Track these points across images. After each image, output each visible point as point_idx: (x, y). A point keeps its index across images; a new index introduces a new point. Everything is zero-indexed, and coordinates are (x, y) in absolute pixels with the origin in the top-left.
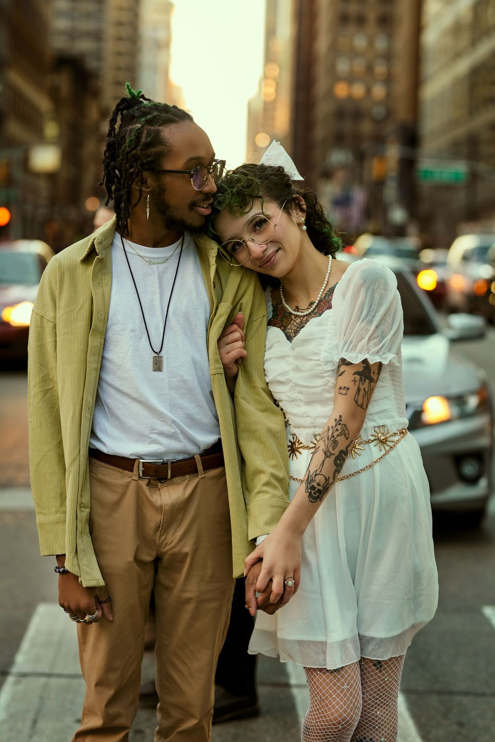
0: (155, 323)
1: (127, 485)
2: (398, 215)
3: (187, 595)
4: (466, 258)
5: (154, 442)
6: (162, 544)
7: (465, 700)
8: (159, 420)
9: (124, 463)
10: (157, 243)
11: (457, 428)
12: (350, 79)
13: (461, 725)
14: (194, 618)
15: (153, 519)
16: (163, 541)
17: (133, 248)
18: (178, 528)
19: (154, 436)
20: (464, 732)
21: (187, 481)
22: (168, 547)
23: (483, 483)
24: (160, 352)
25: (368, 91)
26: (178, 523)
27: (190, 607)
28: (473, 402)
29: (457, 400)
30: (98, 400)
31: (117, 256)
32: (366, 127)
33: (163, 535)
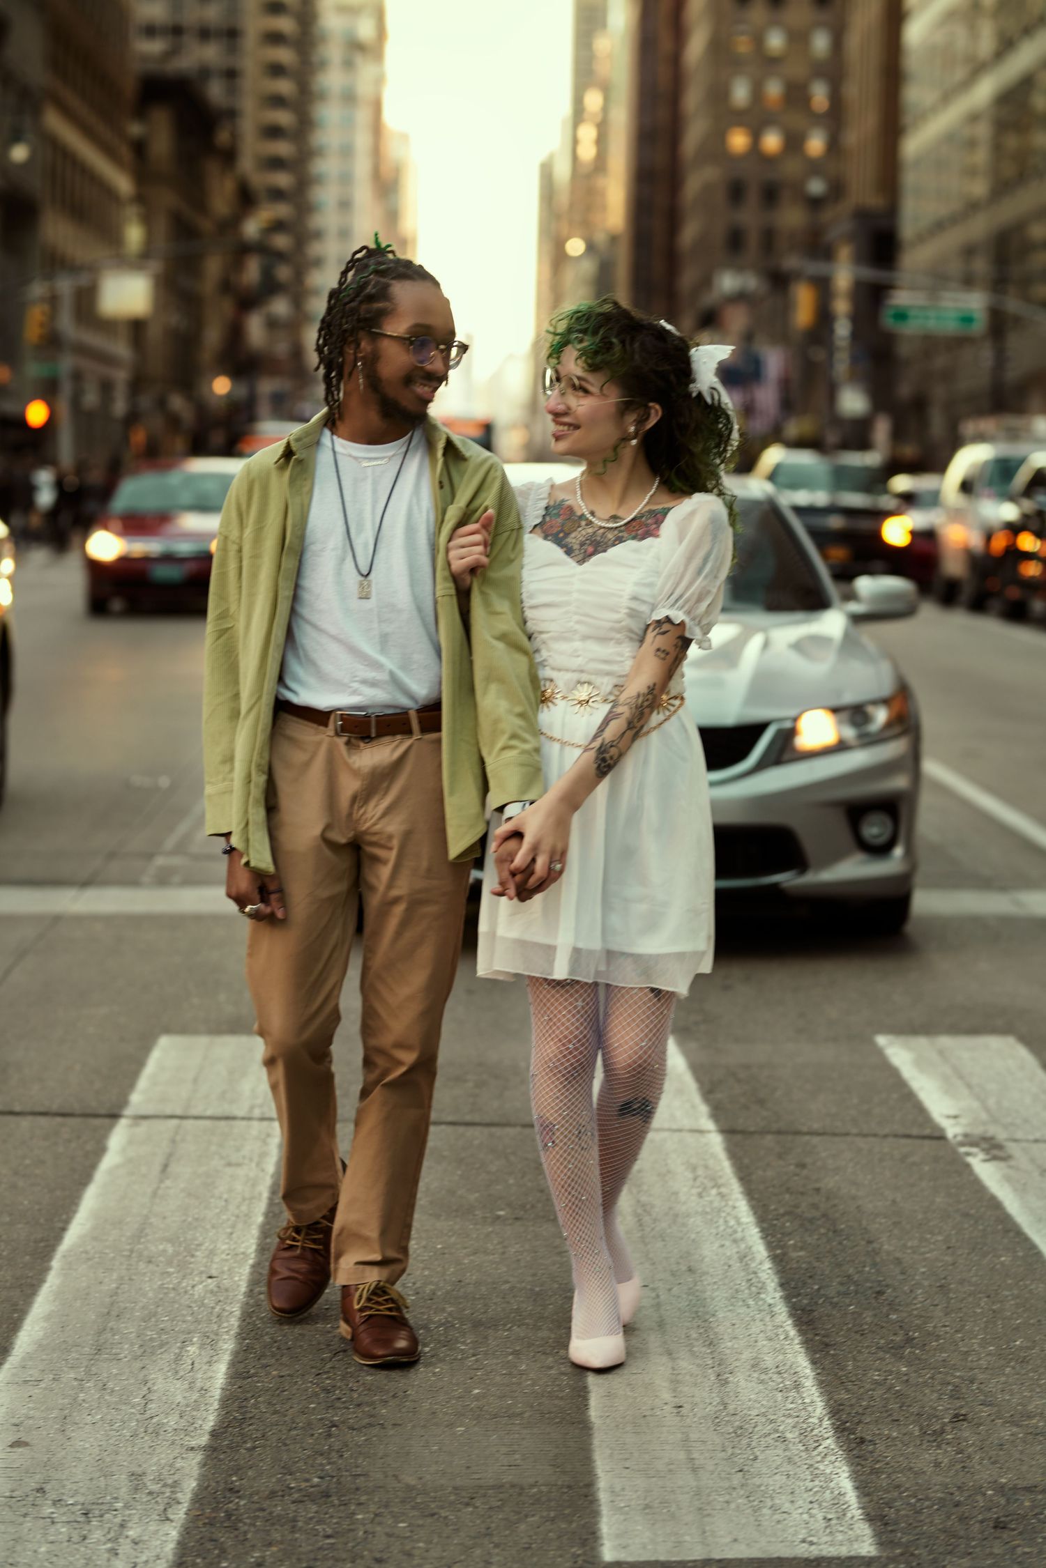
0: (364, 540)
1: (319, 743)
2: (853, 402)
3: (395, 893)
4: (966, 487)
5: (355, 692)
6: (359, 820)
7: (815, 1140)
8: (362, 665)
9: (317, 717)
10: (373, 438)
11: (858, 759)
12: (756, 121)
13: (802, 1166)
14: (405, 923)
15: (349, 786)
16: (362, 815)
17: (344, 447)
18: (382, 799)
19: (355, 685)
20: (805, 1172)
21: (396, 743)
22: (368, 825)
23: (898, 851)
24: (368, 574)
25: (794, 142)
26: (382, 793)
27: (399, 910)
28: (881, 716)
29: (855, 714)
30: (290, 635)
31: (324, 458)
32: (791, 217)
33: (362, 807)
